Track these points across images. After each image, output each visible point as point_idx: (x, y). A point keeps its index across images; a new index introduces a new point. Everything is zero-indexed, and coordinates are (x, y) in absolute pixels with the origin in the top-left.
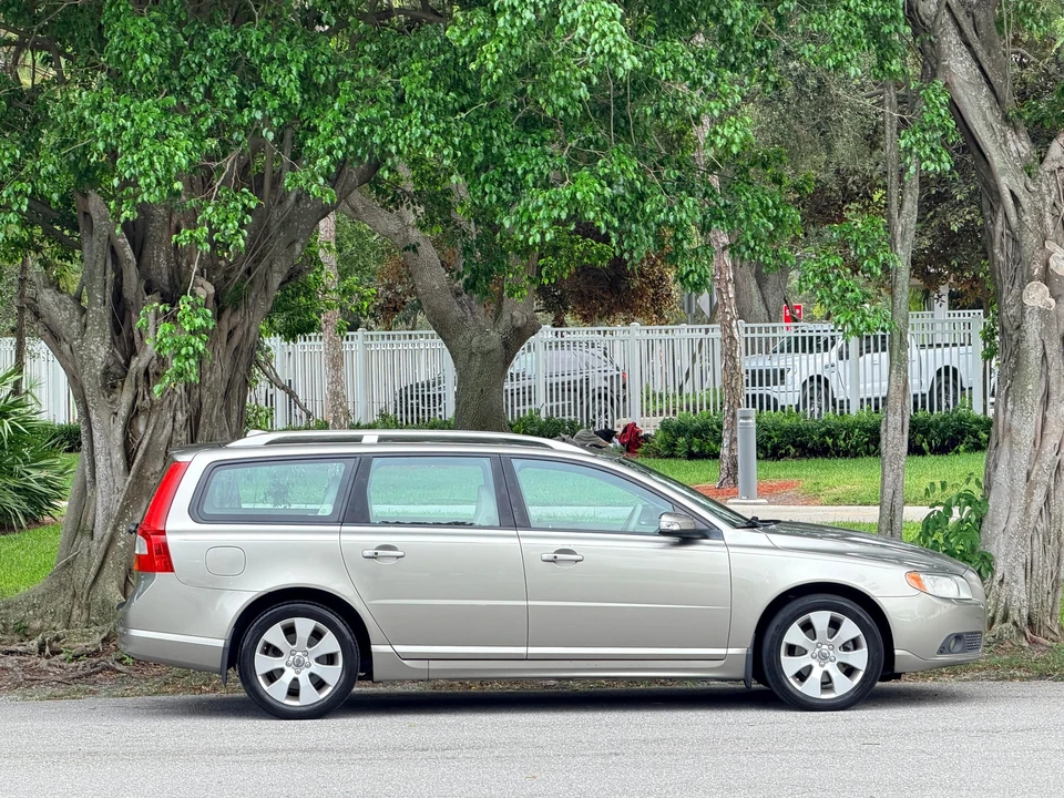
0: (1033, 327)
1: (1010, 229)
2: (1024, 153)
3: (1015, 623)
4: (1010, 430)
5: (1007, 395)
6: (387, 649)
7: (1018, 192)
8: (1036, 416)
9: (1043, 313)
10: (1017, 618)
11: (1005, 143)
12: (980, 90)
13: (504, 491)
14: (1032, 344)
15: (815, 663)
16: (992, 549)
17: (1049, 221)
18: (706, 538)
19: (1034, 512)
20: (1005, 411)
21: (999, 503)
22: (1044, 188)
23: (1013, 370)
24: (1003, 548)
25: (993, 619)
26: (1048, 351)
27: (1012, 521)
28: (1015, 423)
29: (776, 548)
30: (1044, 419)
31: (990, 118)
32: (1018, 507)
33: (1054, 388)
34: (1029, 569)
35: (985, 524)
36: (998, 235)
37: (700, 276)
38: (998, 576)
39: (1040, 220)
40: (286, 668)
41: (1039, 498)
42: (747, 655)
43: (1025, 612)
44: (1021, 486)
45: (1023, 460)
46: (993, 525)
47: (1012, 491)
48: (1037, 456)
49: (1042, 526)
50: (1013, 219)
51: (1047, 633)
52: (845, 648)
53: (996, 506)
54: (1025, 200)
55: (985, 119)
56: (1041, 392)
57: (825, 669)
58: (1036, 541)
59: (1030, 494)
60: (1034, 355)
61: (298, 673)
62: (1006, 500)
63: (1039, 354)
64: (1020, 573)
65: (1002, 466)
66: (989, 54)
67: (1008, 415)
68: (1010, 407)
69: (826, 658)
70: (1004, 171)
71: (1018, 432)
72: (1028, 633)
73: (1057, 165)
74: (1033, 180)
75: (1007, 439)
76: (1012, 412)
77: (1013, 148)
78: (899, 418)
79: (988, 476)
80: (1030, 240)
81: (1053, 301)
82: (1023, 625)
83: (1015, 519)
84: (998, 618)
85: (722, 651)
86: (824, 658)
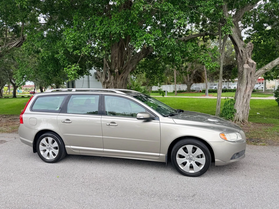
0: (245, 72)
1: (240, 56)
2: (243, 44)
3: (240, 121)
4: (240, 89)
5: (240, 83)
6: (69, 147)
7: (242, 50)
8: (245, 87)
9: (247, 69)
10: (240, 120)
11: (240, 42)
12: (236, 33)
13: (100, 104)
14: (245, 74)
15: (188, 161)
16: (236, 109)
17: (247, 55)
18: (154, 120)
19: (244, 103)
20: (239, 86)
21: (238, 101)
22: (247, 50)
23: (241, 79)
24: (238, 109)
25: (236, 120)
26: (248, 75)
27: (240, 104)
28: (241, 88)
29: (176, 124)
30: (247, 87)
31: (238, 38)
32: (241, 102)
33: (249, 82)
34: (243, 112)
35: (235, 104)
36: (238, 58)
37: (179, 59)
38: (237, 113)
39: (246, 55)
40: (47, 149)
41: (245, 100)
42: (166, 156)
43: (242, 119)
44: (242, 98)
45: (242, 94)
46: (237, 105)
47: (240, 99)
48: (245, 93)
49: (245, 105)
50: (241, 55)
51: (246, 123)
52: (198, 157)
53: (237, 102)
54: (243, 51)
55: (237, 38)
56: (246, 82)
57: (191, 163)
58: (244, 107)
59: (243, 100)
60: (245, 76)
61: (49, 151)
62: (239, 100)
63: (246, 76)
64: (241, 113)
65: (238, 95)
66: (237, 29)
67: (240, 86)
68: (240, 85)
69: (191, 160)
70: (240, 47)
71: (242, 89)
72: (242, 123)
73: (249, 46)
74: (245, 48)
75: (239, 91)
76: (241, 86)
77: (241, 43)
78: (220, 87)
79: (235, 96)
80: (244, 58)
81: (249, 67)
82: (241, 121)
83: (241, 104)
84: (237, 120)
85: (158, 154)
86: (191, 159)
